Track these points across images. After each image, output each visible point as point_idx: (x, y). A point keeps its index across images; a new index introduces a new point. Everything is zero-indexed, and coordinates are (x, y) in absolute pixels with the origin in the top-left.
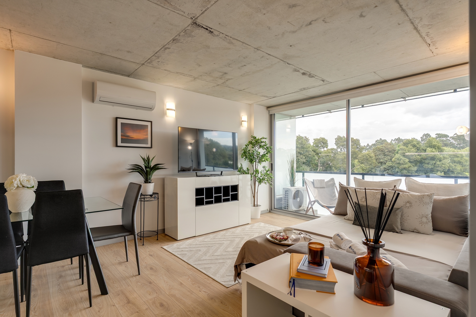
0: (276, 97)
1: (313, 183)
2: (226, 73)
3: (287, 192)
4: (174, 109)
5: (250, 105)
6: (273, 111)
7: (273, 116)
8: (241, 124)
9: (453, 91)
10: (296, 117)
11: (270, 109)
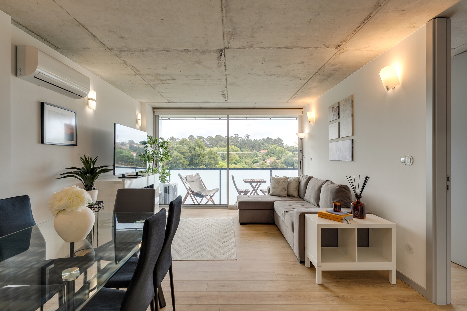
0: (176, 102)
1: (186, 178)
2: (174, 79)
3: (168, 188)
4: (95, 98)
5: (142, 103)
6: (157, 112)
7: (157, 117)
8: (137, 122)
9: (269, 118)
10: (163, 118)
11: (155, 110)
